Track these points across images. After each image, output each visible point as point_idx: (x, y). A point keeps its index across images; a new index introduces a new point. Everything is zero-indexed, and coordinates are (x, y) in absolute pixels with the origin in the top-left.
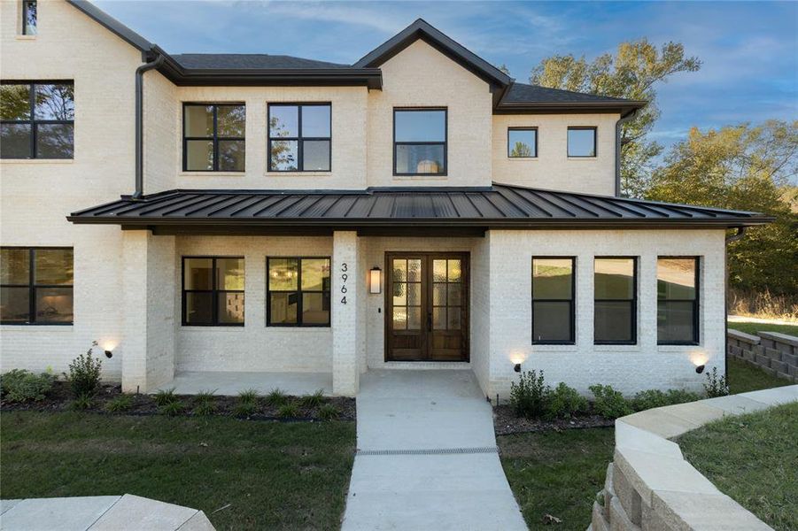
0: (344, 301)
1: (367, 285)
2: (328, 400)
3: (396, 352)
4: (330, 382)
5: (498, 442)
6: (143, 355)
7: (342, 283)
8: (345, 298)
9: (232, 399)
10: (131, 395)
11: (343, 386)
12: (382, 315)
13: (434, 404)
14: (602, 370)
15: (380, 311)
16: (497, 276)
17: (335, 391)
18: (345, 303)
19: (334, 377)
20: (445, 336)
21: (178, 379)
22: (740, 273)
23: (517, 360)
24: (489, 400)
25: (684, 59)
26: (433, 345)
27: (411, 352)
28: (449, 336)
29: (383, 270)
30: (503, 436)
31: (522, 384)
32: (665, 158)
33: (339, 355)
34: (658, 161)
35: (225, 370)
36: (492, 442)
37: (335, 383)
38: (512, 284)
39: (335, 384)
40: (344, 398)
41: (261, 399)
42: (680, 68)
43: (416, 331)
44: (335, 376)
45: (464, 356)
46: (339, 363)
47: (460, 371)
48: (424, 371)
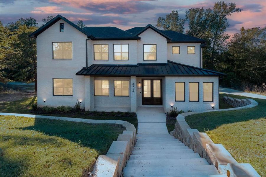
0: (133, 91)
1: (137, 87)
2: (130, 113)
3: (145, 102)
4: (130, 109)
5: (166, 121)
6: (89, 103)
7: (133, 87)
9: (109, 113)
10: (87, 112)
11: (133, 110)
12: (141, 94)
13: (153, 114)
14: (191, 107)
15: (141, 93)
16: (167, 86)
17: (131, 111)
20: (156, 99)
21: (95, 108)
22: (254, 78)
23: (172, 105)
24: (166, 114)
25: (236, 8)
26: (154, 101)
27: (148, 103)
29: (141, 83)
30: (167, 120)
31: (172, 110)
32: (231, 39)
33: (132, 103)
34: (228, 40)
36: (165, 121)
37: (131, 109)
40: (133, 113)
41: (116, 113)
42: (234, 12)
43: (150, 98)
45: (161, 104)
46: (132, 105)
47: (160, 107)
48: (151, 107)
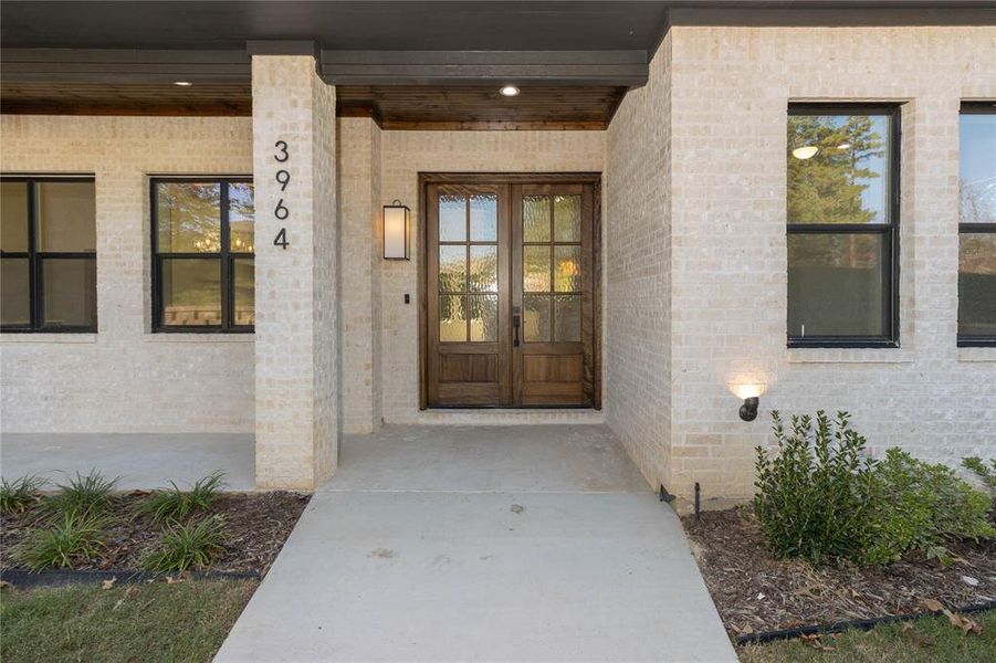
0: (281, 240)
3: (447, 390)
7: (276, 193)
8: (283, 232)
11: (284, 464)
12: (413, 309)
13: (519, 511)
14: (979, 415)
16: (691, 154)
17: (261, 477)
18: (285, 245)
19: (259, 440)
20: (549, 355)
23: (744, 389)
24: (667, 498)
26: (523, 373)
27: (477, 390)
28: (558, 356)
29: (414, 212)
33: (269, 381)
35: (54, 430)
38: (733, 178)
39: (262, 458)
44: (262, 437)
45: (590, 398)
46: (271, 404)
47: (582, 428)
48: (505, 427)
